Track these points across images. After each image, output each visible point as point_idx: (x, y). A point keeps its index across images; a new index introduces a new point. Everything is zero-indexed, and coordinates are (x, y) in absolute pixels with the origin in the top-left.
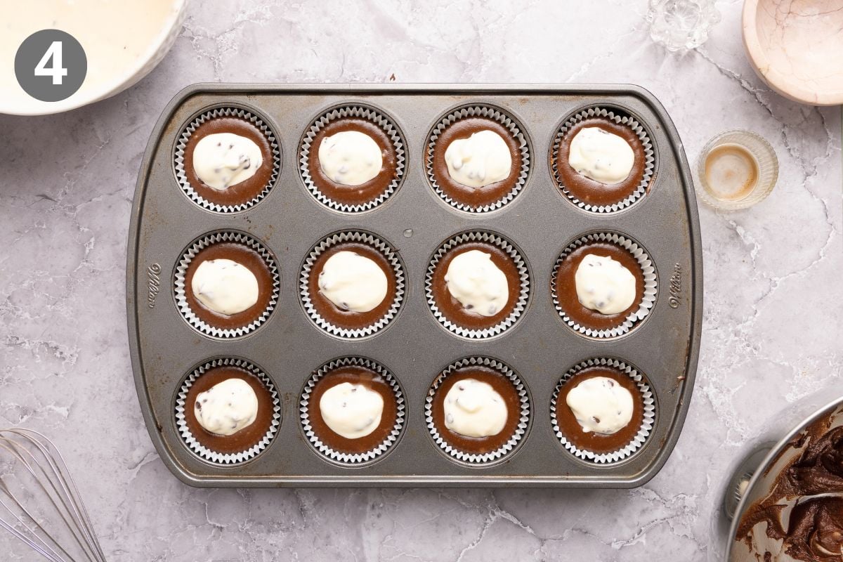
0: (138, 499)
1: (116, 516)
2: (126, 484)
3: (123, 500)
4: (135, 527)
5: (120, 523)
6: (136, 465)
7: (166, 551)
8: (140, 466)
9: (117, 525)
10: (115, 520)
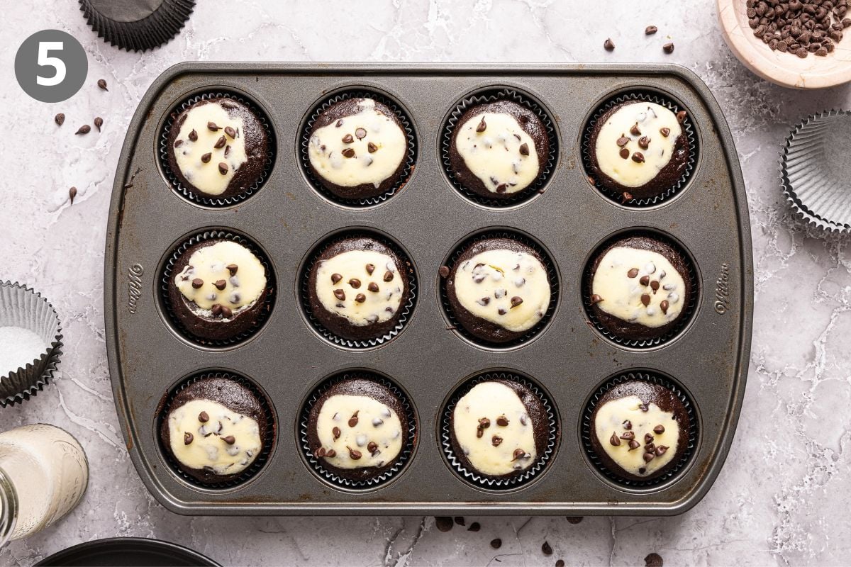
0: (58, 247)
1: (31, 265)
2: (45, 229)
3: (40, 247)
4: (53, 280)
5: (35, 274)
6: (58, 208)
7: (88, 308)
8: (62, 208)
9: (31, 276)
10: (30, 270)
